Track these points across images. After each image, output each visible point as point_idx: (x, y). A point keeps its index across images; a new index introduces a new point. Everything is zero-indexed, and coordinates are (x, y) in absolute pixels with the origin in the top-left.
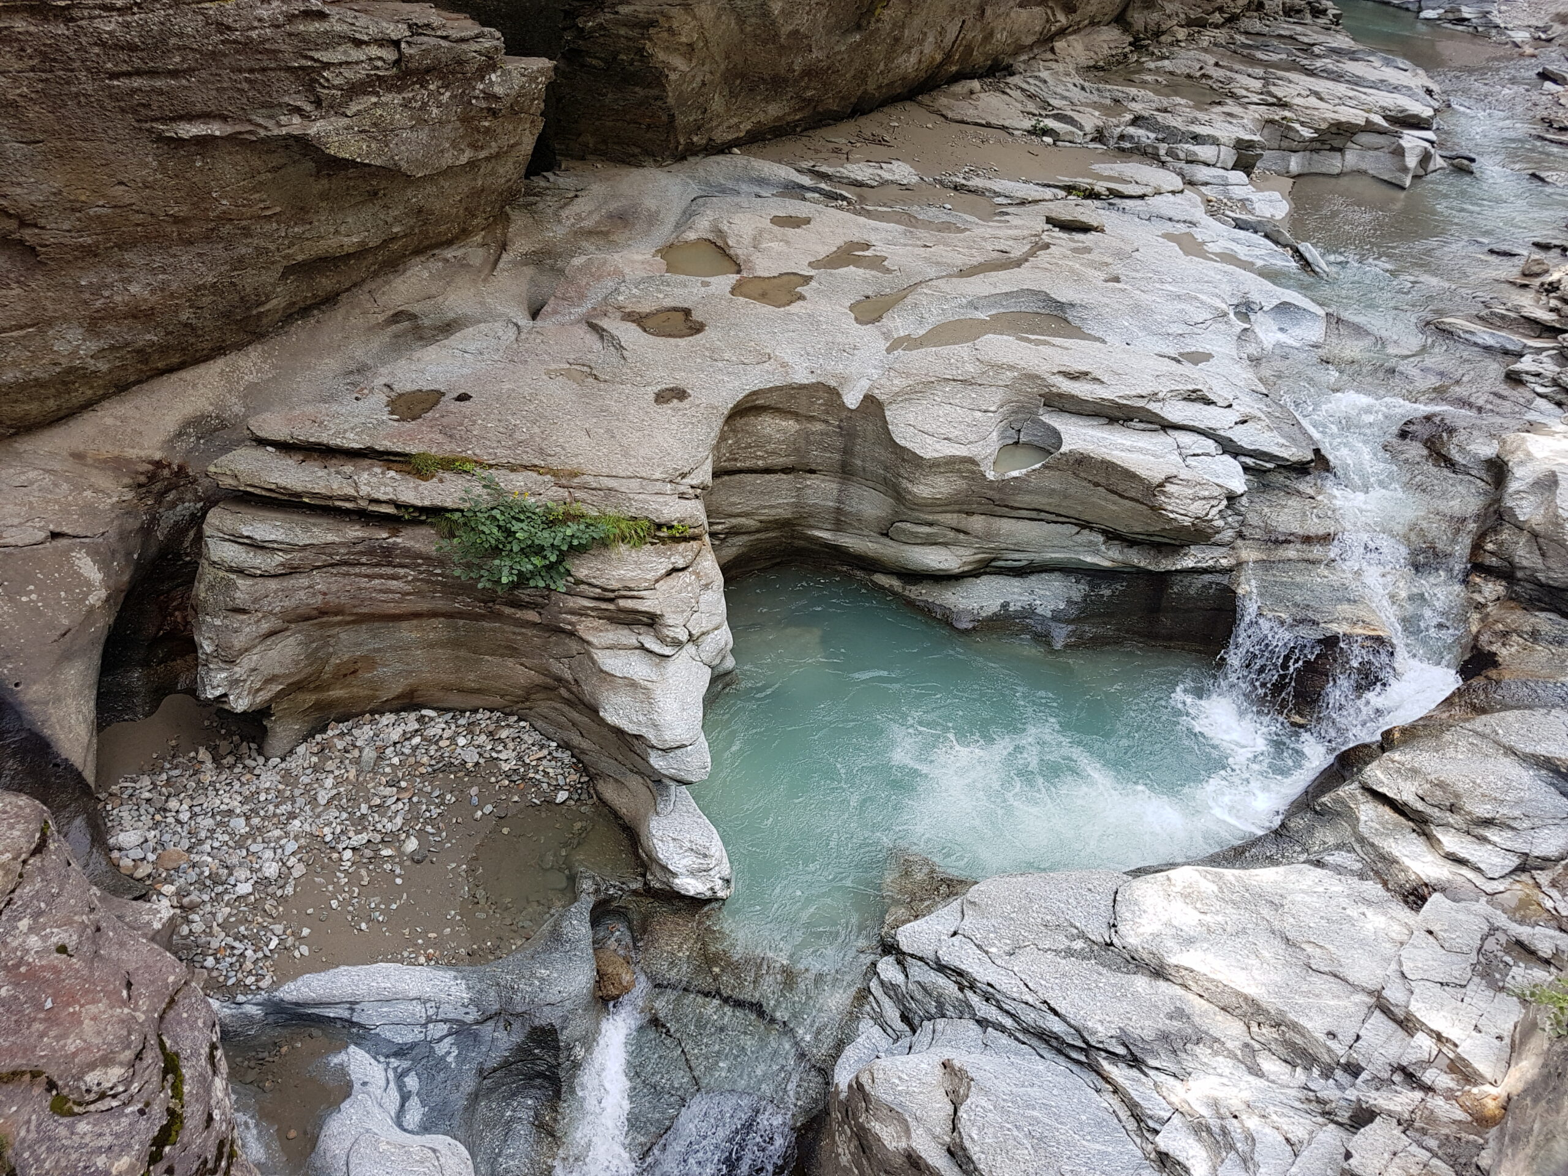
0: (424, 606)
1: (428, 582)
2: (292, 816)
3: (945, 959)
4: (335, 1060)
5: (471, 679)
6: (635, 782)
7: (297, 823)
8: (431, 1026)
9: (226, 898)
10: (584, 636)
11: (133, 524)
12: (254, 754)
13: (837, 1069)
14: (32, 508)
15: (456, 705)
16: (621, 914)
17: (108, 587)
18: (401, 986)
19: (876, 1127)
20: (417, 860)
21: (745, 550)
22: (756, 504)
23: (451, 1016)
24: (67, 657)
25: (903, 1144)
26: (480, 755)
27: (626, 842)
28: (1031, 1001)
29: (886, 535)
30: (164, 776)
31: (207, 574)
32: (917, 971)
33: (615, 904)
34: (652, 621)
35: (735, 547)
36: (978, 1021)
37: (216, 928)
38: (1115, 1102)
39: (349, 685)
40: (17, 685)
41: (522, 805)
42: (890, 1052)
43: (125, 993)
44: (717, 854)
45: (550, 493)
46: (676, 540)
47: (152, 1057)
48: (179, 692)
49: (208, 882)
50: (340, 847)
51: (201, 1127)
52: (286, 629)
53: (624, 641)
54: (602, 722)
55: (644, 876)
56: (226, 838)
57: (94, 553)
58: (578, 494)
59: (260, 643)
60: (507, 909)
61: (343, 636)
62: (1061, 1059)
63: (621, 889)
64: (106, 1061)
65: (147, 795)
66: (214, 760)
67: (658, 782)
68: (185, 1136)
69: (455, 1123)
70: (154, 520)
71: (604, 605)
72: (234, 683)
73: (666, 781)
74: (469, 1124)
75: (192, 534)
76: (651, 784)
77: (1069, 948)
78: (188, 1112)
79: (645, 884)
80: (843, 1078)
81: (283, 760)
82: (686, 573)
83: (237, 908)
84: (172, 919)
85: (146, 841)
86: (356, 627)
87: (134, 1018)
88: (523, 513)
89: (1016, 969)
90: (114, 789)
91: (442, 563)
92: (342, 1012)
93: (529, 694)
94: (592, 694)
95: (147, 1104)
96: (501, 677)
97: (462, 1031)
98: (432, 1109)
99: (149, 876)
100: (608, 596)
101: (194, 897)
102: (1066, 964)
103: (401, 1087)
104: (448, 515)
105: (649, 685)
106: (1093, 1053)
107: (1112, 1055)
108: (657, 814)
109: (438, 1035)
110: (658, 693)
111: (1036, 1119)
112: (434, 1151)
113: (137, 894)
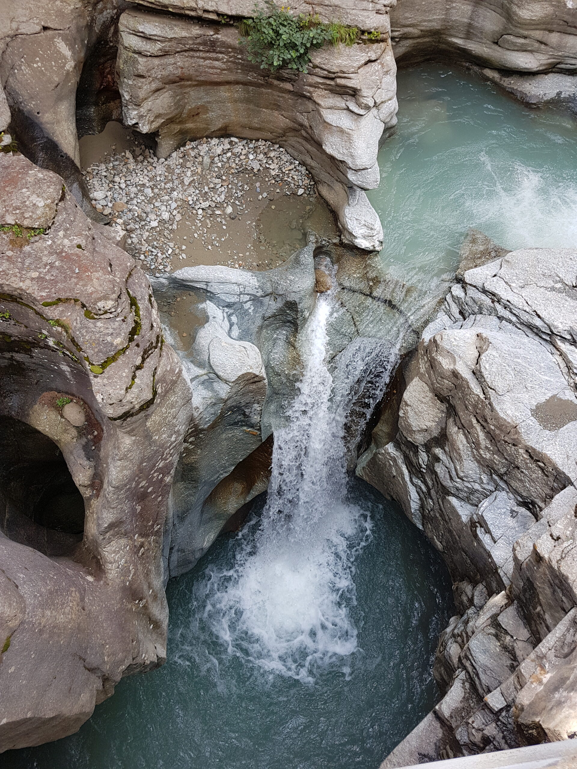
0: (232, 77)
1: (234, 63)
2: (173, 190)
3: (488, 287)
4: (201, 306)
5: (256, 122)
6: (338, 187)
7: (175, 193)
8: (242, 296)
9: (146, 228)
10: (316, 100)
11: (83, 22)
12: (152, 156)
13: (424, 332)
14: (31, 11)
15: (248, 136)
16: (327, 254)
17: (75, 60)
18: (228, 277)
19: (440, 358)
20: (232, 218)
21: (409, 49)
22: (420, 18)
23: (250, 292)
24: (59, 99)
25: (452, 367)
26: (261, 165)
27: (332, 219)
28: (528, 310)
29: (496, 43)
30: (111, 165)
31: (123, 55)
32: (472, 292)
33: (325, 249)
34: (354, 93)
35: (405, 46)
36: (498, 317)
37: (143, 242)
38: (560, 359)
39: (195, 121)
40: (38, 113)
41: (281, 194)
42: (451, 327)
43: (109, 269)
44: (378, 228)
45: (302, 8)
46: (372, 41)
47: (124, 297)
48: (113, 120)
49: (137, 219)
50: (197, 207)
51: (149, 329)
52: (164, 88)
53: (338, 104)
54: (324, 152)
55: (340, 236)
56: (143, 198)
57: (65, 39)
58: (318, 9)
59: (152, 95)
60: (274, 246)
61: (192, 93)
62: (537, 338)
63: (328, 242)
64: (105, 298)
65: (104, 174)
66: (134, 158)
67: (350, 188)
68: (142, 332)
69: (253, 338)
70: (93, 20)
71: (328, 82)
72: (141, 117)
73: (355, 188)
74: (258, 338)
75: (112, 29)
76: (346, 189)
77: (553, 287)
78: (143, 322)
79: (340, 240)
80: (427, 336)
81: (166, 160)
82: (376, 63)
83: (152, 233)
84: (124, 236)
85: (107, 197)
86: (198, 88)
87: (115, 280)
88: (285, 21)
89: (523, 295)
90: (89, 169)
91: (241, 52)
92: (202, 286)
93: (285, 133)
94: (319, 135)
95: (125, 318)
96: (271, 121)
97: (255, 299)
98: (243, 331)
99: (110, 214)
100: (331, 76)
101: (132, 226)
102: (549, 294)
103: (230, 320)
104: (245, 21)
105: (350, 132)
106: (554, 337)
107: (563, 339)
108: (349, 205)
109: (245, 300)
110: (355, 136)
111: (519, 363)
112: (245, 348)
113: (106, 222)
